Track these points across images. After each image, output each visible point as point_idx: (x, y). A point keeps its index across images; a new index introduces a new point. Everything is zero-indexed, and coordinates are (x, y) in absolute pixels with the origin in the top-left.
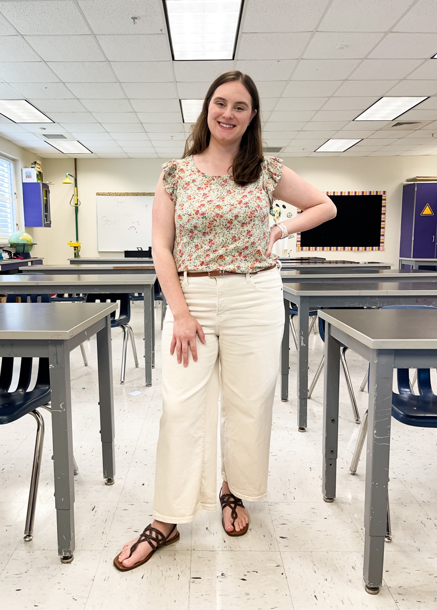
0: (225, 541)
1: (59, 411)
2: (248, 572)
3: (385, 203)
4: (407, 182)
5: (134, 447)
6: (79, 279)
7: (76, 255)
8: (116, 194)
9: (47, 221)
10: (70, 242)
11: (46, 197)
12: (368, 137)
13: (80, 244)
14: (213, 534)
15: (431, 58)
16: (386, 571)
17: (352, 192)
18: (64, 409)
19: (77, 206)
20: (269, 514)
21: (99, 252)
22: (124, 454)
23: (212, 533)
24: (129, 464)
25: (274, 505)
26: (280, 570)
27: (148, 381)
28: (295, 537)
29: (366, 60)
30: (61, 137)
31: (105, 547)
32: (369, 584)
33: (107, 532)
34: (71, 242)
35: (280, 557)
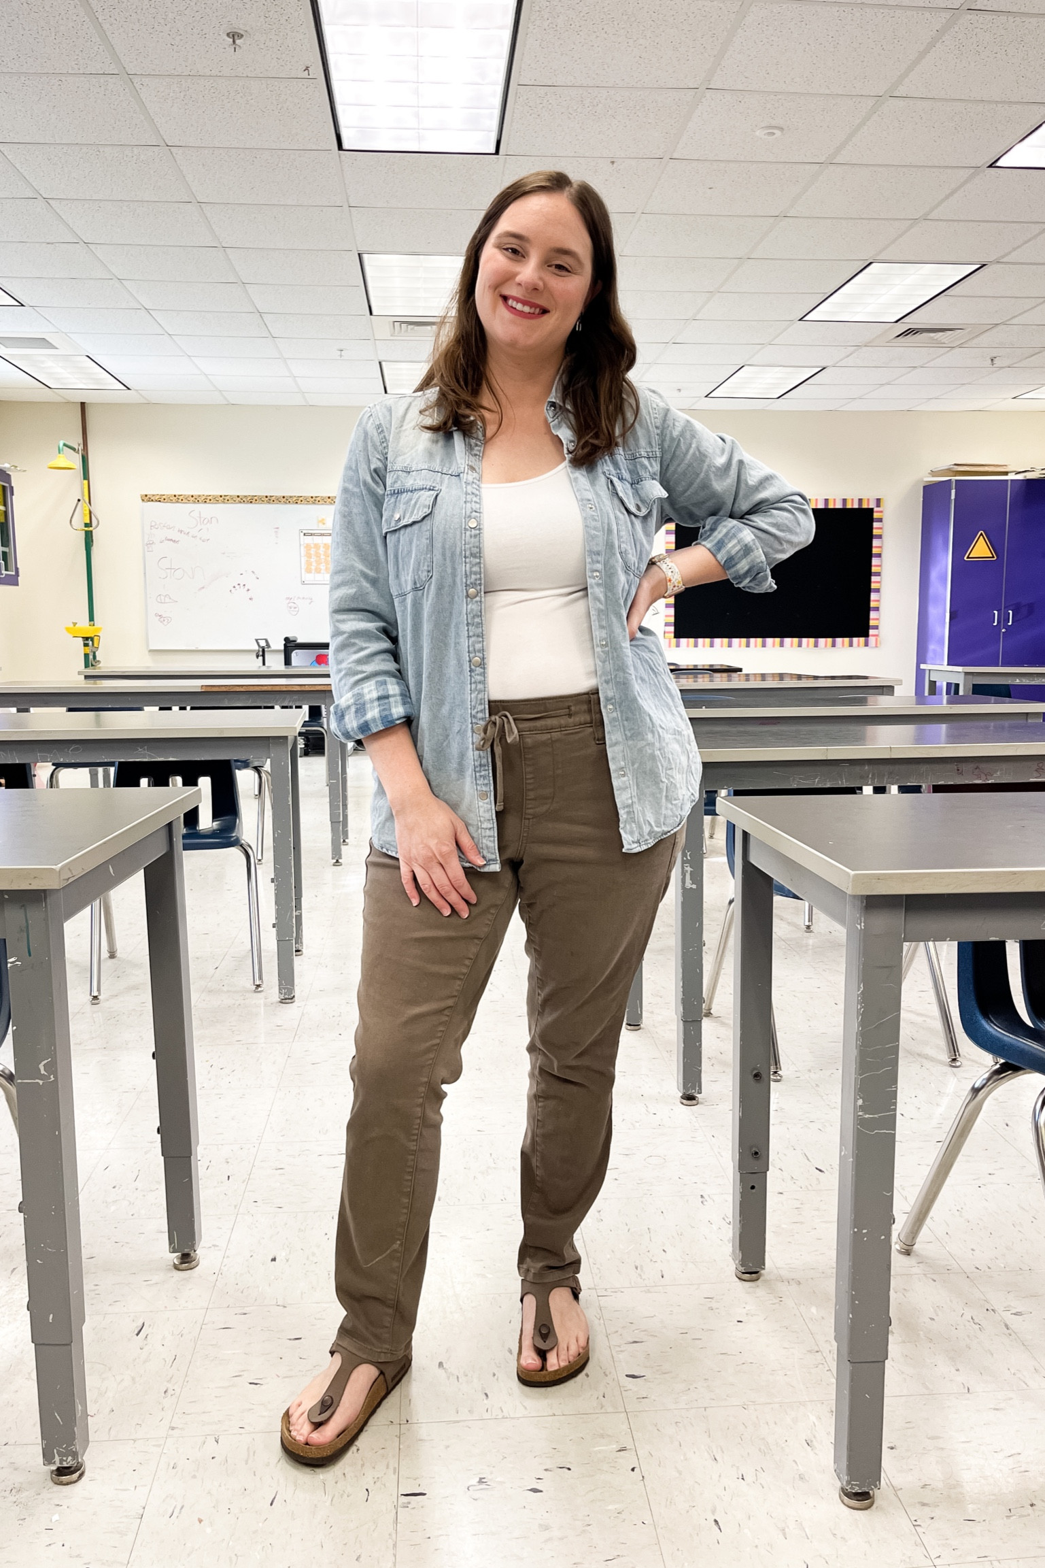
0: (486, 1395)
1: (37, 1081)
2: (546, 1470)
3: (881, 528)
4: (933, 477)
5: (249, 1162)
6: (98, 722)
7: (90, 660)
8: (196, 499)
9: (6, 570)
10: (72, 626)
11: (5, 504)
12: (837, 363)
13: (100, 629)
14: (458, 1377)
15: (988, 167)
16: (889, 1447)
18: (52, 1076)
19: (91, 529)
20: (600, 1319)
21: (150, 651)
22: (222, 1183)
23: (453, 1375)
24: (235, 1206)
25: (612, 1294)
26: (628, 1460)
27: (285, 989)
28: (665, 1373)
29: (832, 168)
30: (43, 343)
31: (173, 1429)
32: (849, 1483)
33: (178, 1390)
34: (75, 624)
35: (625, 1426)
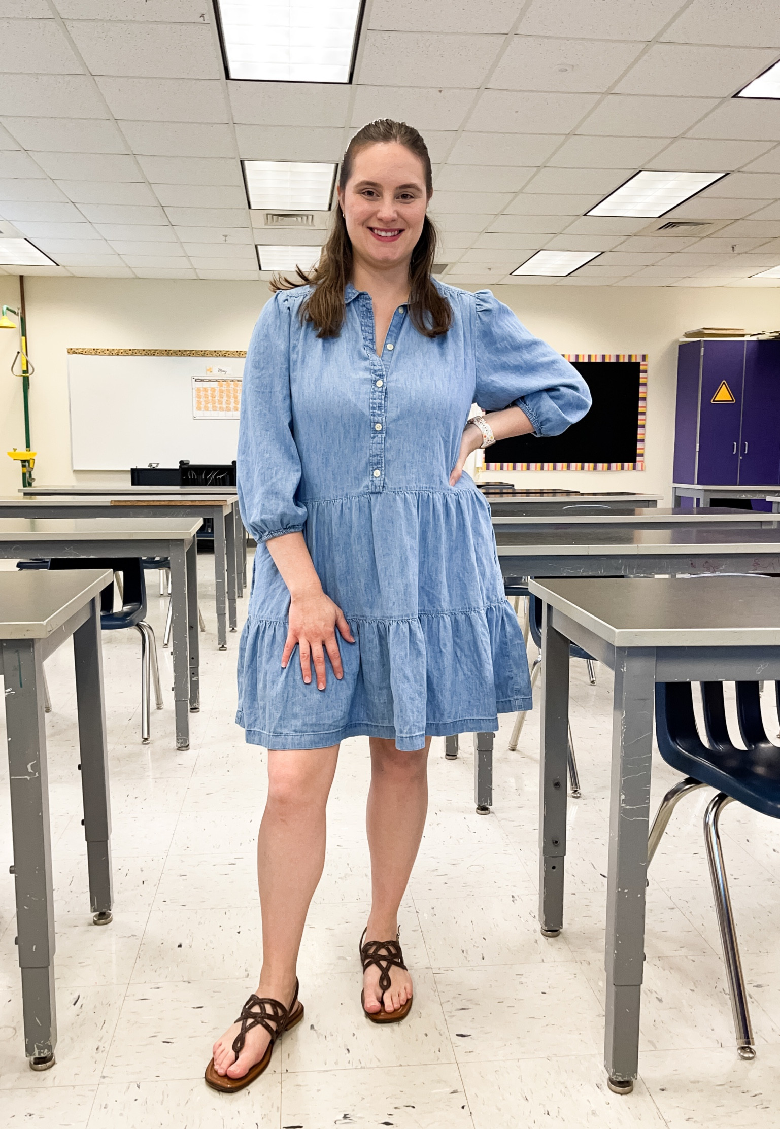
0: (348, 1050)
2: (396, 1108)
3: (646, 378)
4: (686, 338)
5: (160, 870)
6: (33, 528)
7: (27, 480)
8: (111, 352)
10: (13, 450)
12: (612, 249)
13: (34, 454)
14: (325, 1037)
15: (733, 97)
17: (583, 355)
18: (36, 776)
19: (27, 375)
20: (435, 992)
21: (75, 471)
22: (138, 887)
23: (322, 1035)
24: (149, 905)
25: (444, 972)
26: (459, 1099)
27: (181, 739)
28: (486, 1033)
29: (610, 97)
31: (104, 1077)
32: (614, 1074)
33: (107, 1049)
34: (15, 450)
35: (457, 1073)
